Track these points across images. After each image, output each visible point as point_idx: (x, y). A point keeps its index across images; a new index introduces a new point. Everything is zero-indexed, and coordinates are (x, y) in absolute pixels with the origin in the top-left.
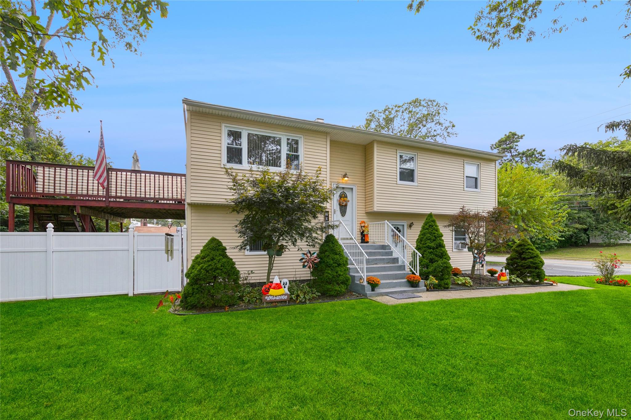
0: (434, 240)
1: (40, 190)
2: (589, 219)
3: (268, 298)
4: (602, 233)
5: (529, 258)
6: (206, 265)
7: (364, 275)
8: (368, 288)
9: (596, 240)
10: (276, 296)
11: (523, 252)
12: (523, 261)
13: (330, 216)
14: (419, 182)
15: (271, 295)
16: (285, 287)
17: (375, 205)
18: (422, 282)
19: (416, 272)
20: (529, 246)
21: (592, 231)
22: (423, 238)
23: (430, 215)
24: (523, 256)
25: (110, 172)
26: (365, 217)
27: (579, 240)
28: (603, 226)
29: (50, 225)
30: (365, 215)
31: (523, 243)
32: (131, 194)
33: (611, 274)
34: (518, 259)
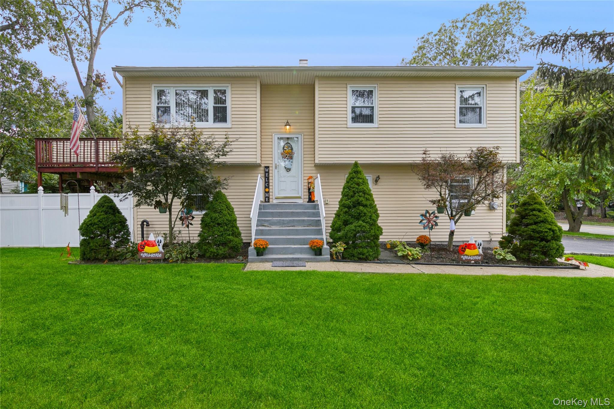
1: (55, 160)
3: (144, 255)
8: (252, 251)
10: (151, 254)
13: (270, 172)
15: (146, 253)
17: (317, 156)
23: (356, 164)
26: (314, 172)
29: (41, 188)
30: (314, 168)
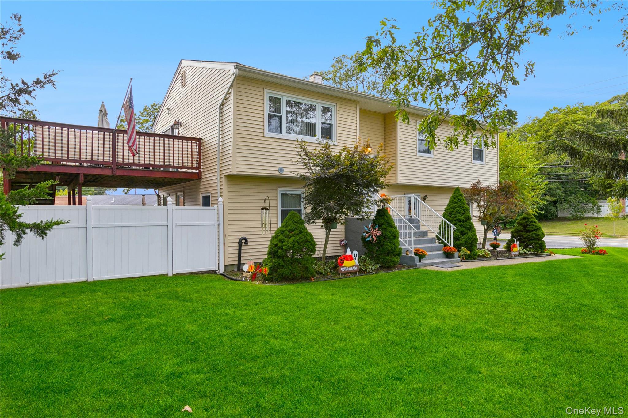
0: (463, 214)
2: (558, 191)
3: (343, 269)
4: (570, 205)
5: (533, 231)
6: (297, 238)
7: (412, 248)
8: (417, 258)
9: (563, 214)
10: (349, 268)
11: (527, 225)
12: (528, 234)
14: (435, 154)
15: (345, 267)
16: (355, 259)
17: (399, 178)
18: (457, 254)
19: (450, 244)
20: (532, 219)
21: (561, 203)
22: (453, 211)
23: (458, 189)
24: (527, 229)
25: (117, 134)
26: (385, 190)
27: (549, 213)
28: (571, 198)
31: (527, 216)
32: (139, 160)
33: (593, 245)
34: (522, 231)
